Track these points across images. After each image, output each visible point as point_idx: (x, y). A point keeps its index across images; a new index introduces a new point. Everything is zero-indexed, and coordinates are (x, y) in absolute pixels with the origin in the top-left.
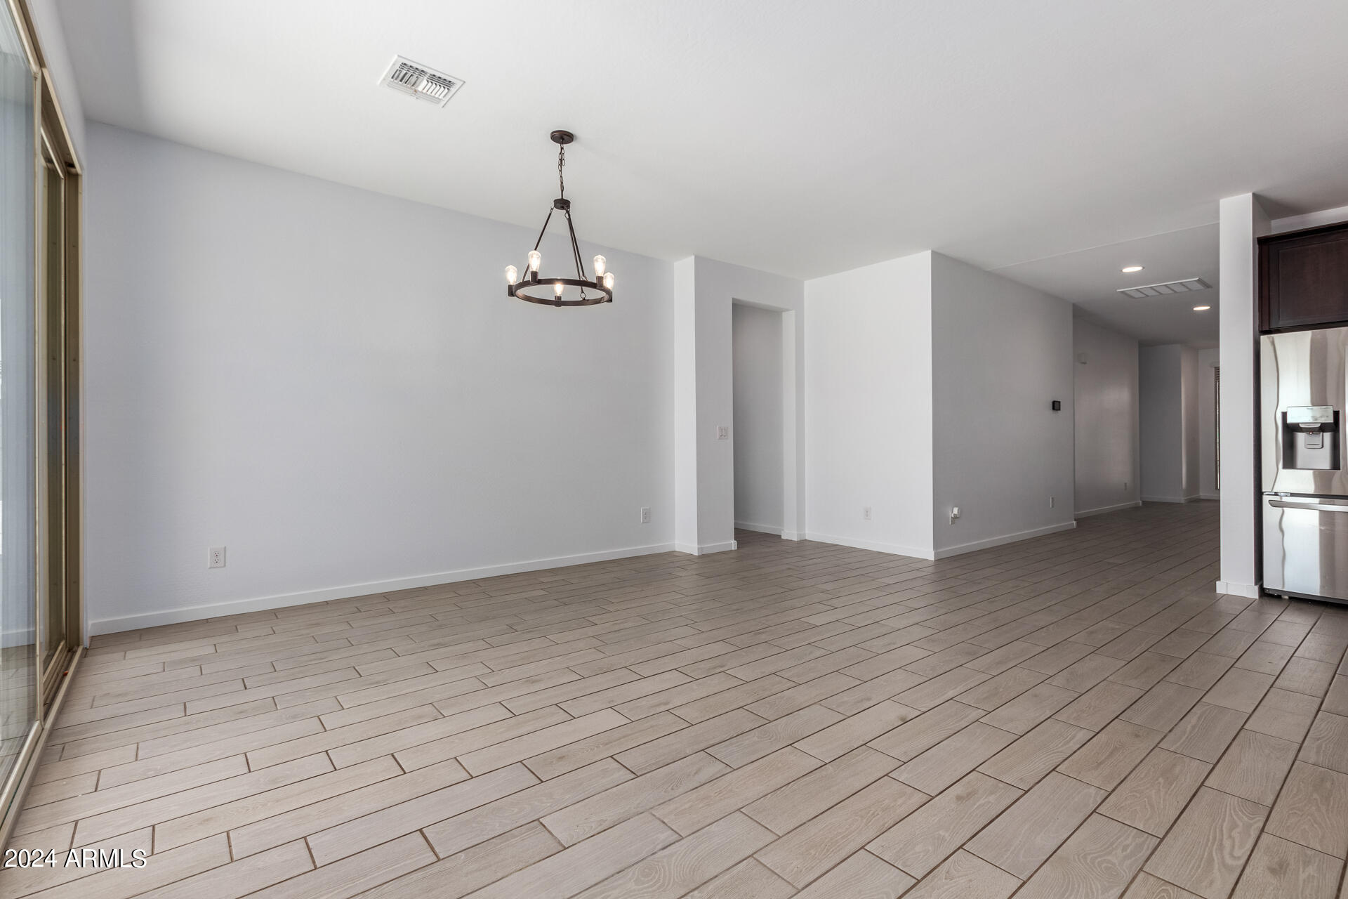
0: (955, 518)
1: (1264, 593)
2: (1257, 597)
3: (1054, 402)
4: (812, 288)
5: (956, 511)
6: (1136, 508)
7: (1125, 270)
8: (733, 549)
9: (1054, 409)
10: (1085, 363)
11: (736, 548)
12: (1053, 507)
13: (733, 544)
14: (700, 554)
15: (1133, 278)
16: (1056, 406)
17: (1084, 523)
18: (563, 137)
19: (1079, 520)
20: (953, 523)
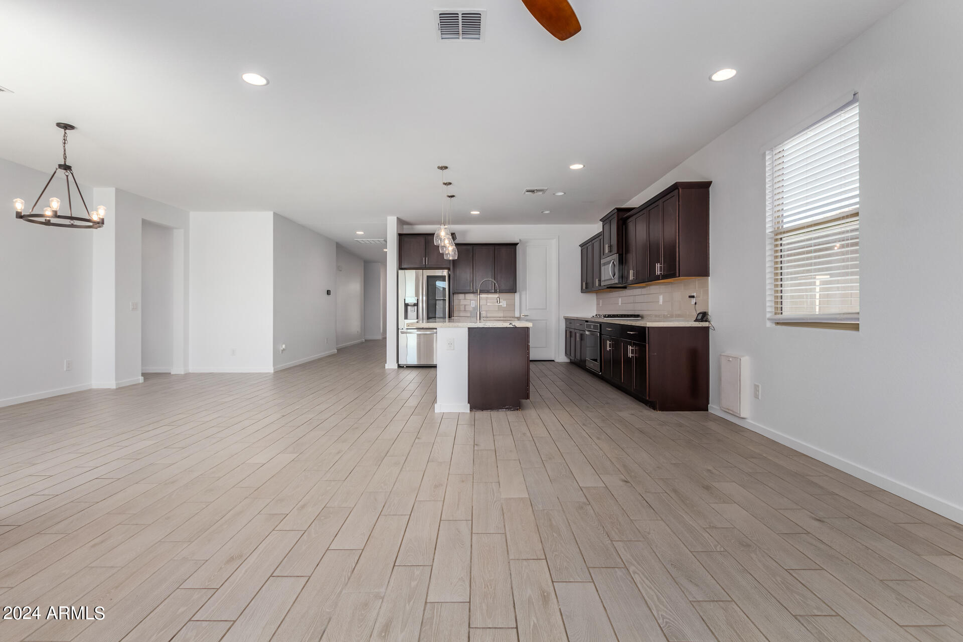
0: (284, 350)
1: (400, 366)
2: (397, 368)
3: (328, 291)
4: (195, 217)
5: (284, 346)
6: (362, 343)
7: (357, 233)
8: (141, 382)
9: (328, 294)
10: (341, 271)
11: (143, 381)
12: (327, 342)
13: (141, 379)
14: (117, 387)
15: (361, 236)
16: (328, 292)
17: (340, 350)
18: (66, 127)
19: (338, 350)
20: (282, 352)
